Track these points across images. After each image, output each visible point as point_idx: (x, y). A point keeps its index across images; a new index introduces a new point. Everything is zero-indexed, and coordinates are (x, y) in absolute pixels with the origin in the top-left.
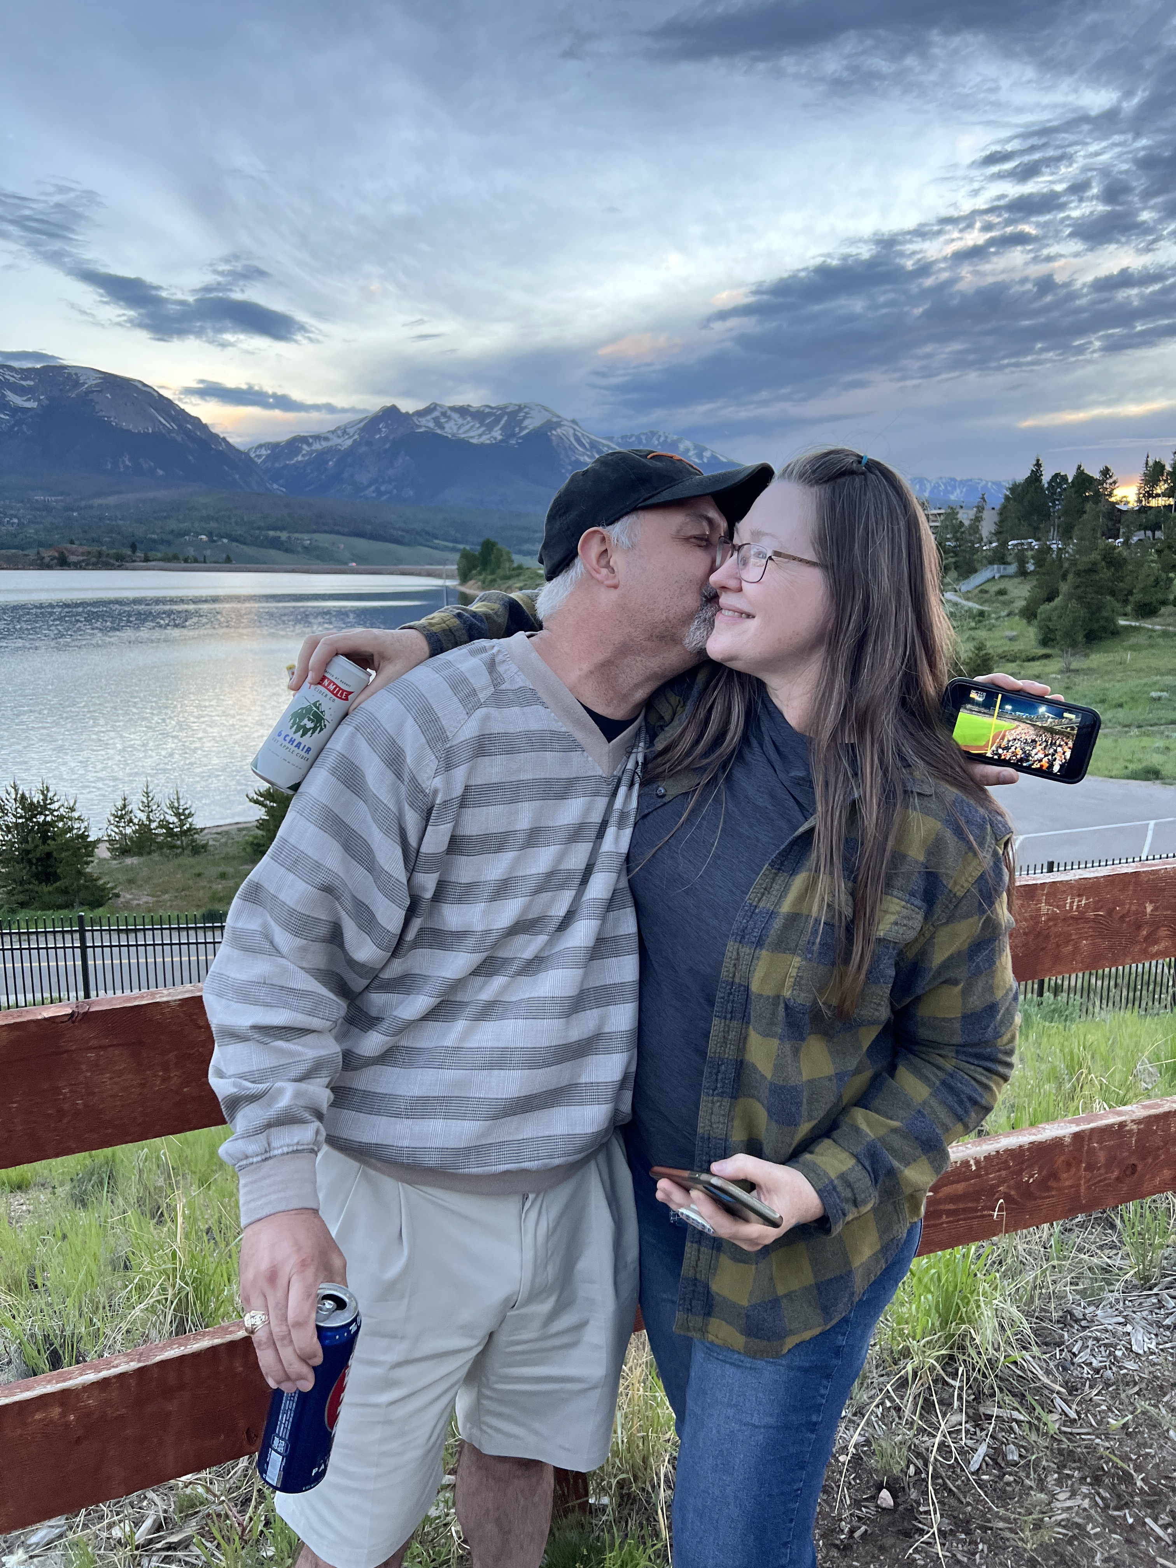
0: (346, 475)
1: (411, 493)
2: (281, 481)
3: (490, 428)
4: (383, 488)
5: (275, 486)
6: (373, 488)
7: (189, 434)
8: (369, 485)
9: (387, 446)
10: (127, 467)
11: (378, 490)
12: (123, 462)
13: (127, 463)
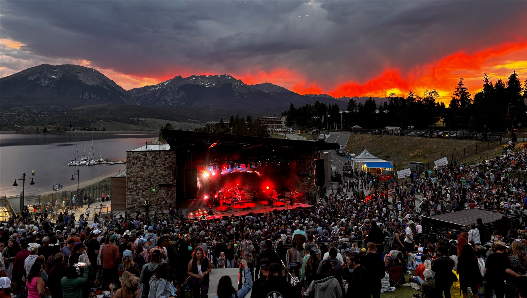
0: (162, 98)
1: (184, 104)
2: (140, 101)
5: (137, 102)
7: (108, 86)
8: (170, 101)
9: (176, 89)
10: (87, 97)
11: (173, 103)
12: (85, 95)
13: (87, 95)
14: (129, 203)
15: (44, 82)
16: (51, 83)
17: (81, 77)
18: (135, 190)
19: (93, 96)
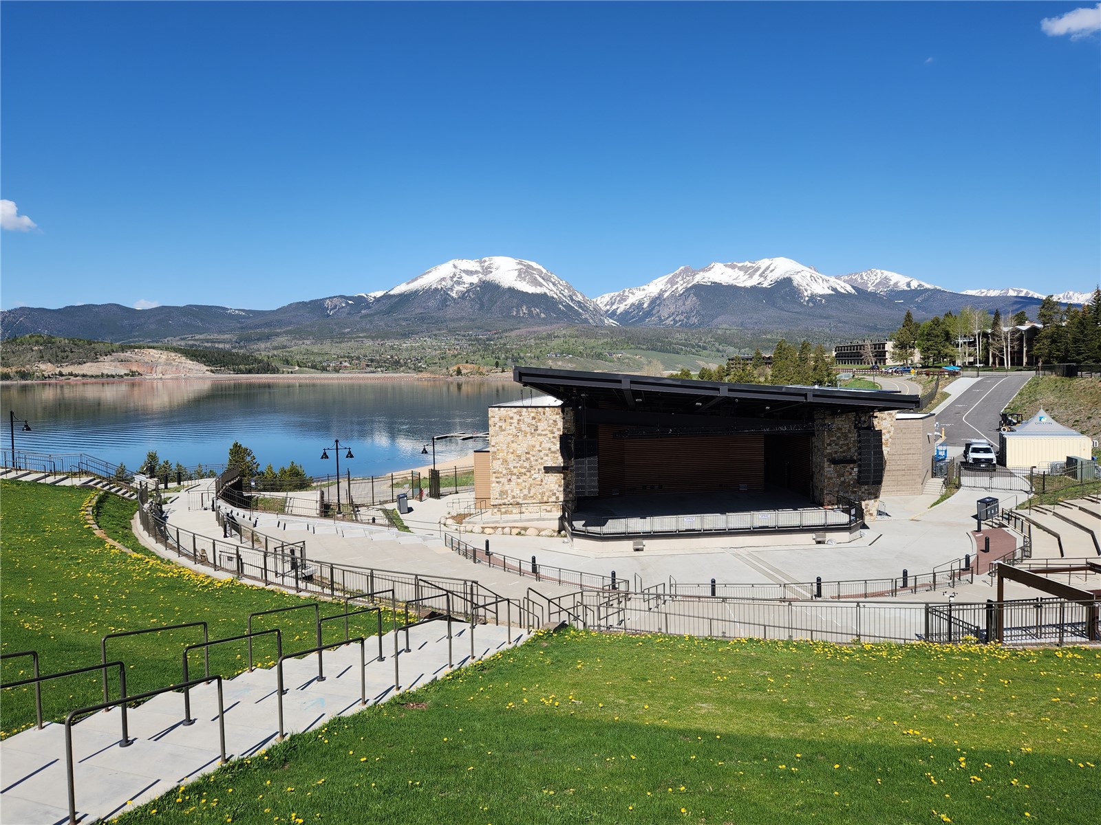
0: (654, 312)
1: (696, 320)
2: (615, 318)
3: (751, 276)
4: (677, 319)
5: (611, 321)
6: (671, 318)
7: (561, 292)
11: (674, 319)
12: (522, 310)
13: (525, 311)
14: (496, 497)
15: (458, 290)
16: (468, 291)
18: (504, 475)
19: (535, 312)
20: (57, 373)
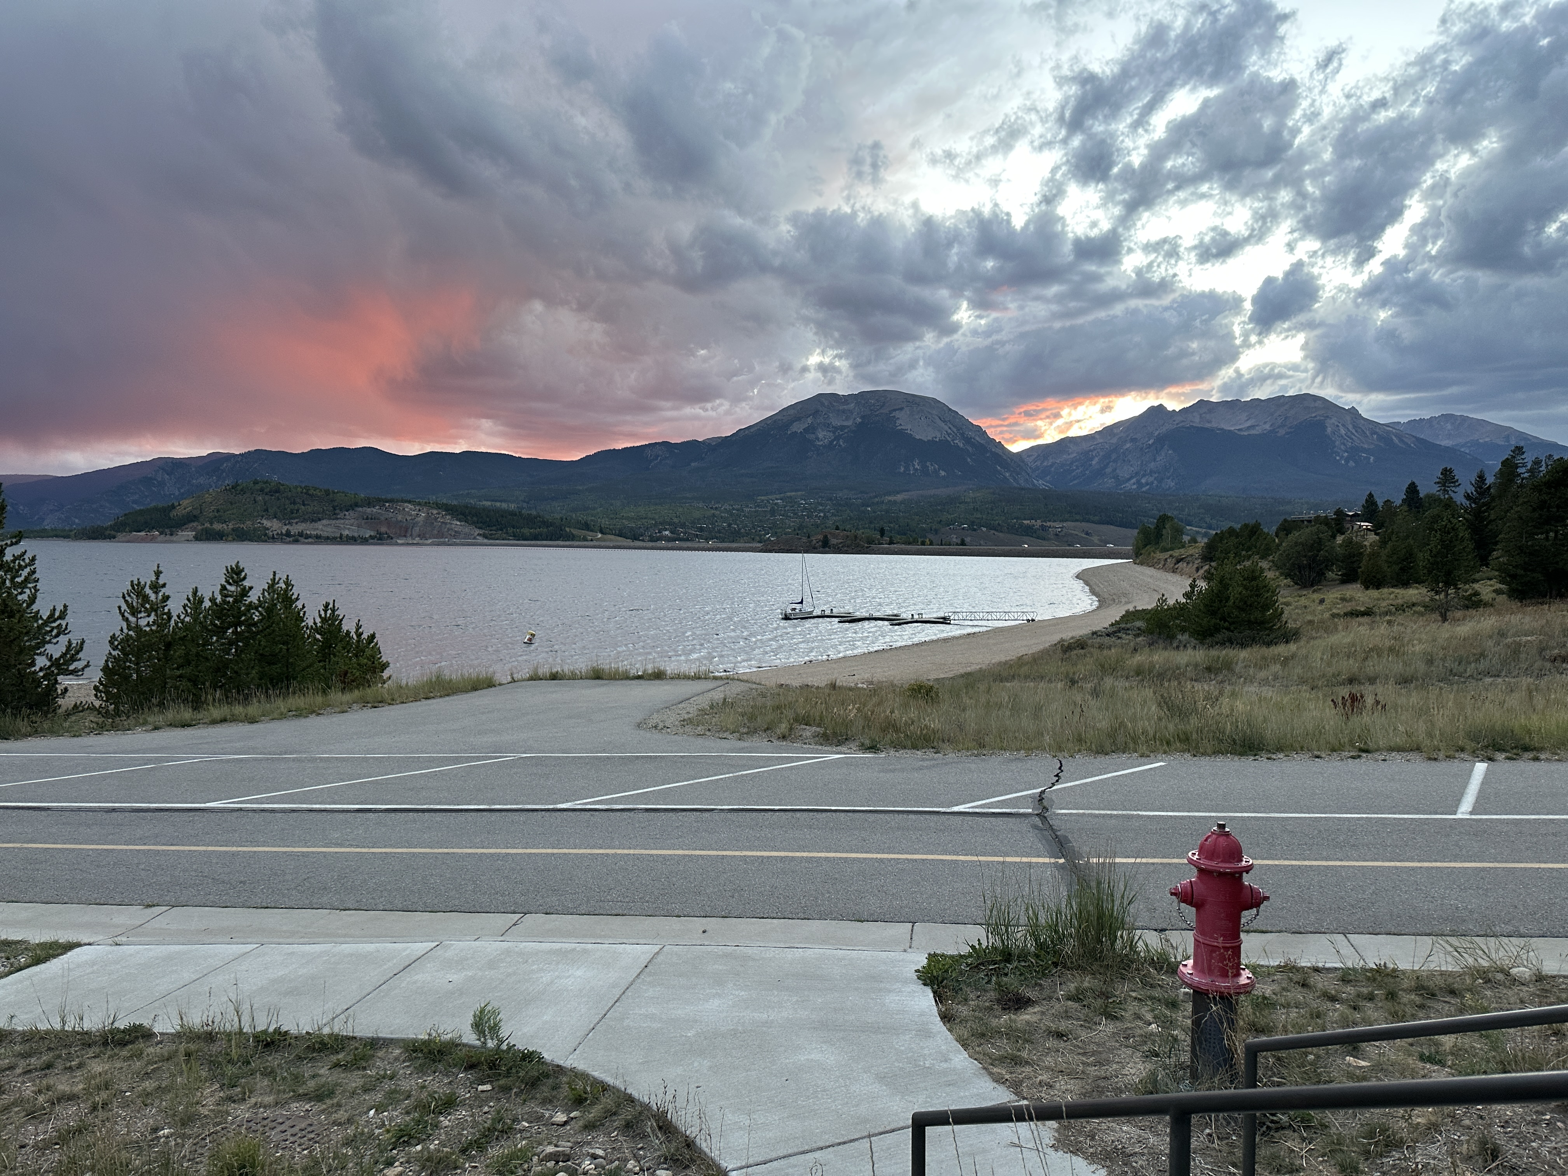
0: (1108, 470)
1: (1172, 484)
2: (1048, 478)
4: (1144, 481)
5: (1041, 481)
6: (1134, 480)
8: (1132, 478)
9: (1151, 442)
11: (1138, 482)
13: (916, 466)
15: (823, 436)
16: (837, 438)
17: (905, 422)
19: (931, 468)
20: (284, 532)
